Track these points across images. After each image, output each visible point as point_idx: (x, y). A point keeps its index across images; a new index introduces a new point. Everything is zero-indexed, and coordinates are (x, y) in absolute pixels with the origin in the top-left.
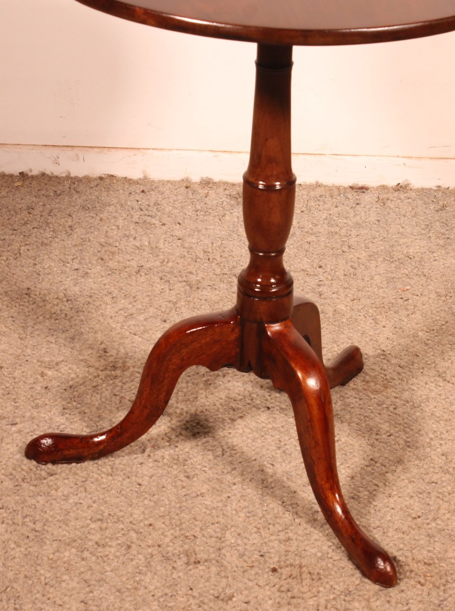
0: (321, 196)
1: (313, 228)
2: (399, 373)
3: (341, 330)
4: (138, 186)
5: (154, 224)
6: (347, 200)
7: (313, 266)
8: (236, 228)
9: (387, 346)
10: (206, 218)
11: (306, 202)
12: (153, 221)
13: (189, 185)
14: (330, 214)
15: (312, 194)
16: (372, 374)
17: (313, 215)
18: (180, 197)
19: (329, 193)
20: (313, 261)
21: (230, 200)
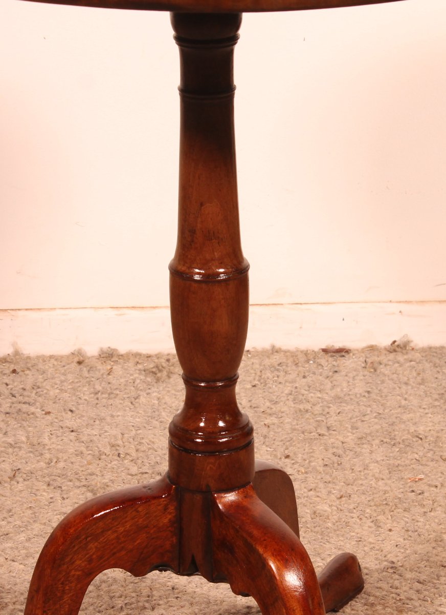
0: (279, 364)
1: (273, 407)
2: (418, 591)
3: (326, 538)
4: (7, 365)
5: (33, 414)
6: (320, 367)
7: (276, 456)
8: (157, 413)
9: (397, 556)
10: (111, 402)
11: (259, 373)
12: (32, 409)
13: (82, 359)
14: (296, 388)
15: (267, 362)
16: (378, 594)
17: (270, 390)
18: (70, 377)
19: (291, 359)
20: (275, 450)
21: (146, 376)
